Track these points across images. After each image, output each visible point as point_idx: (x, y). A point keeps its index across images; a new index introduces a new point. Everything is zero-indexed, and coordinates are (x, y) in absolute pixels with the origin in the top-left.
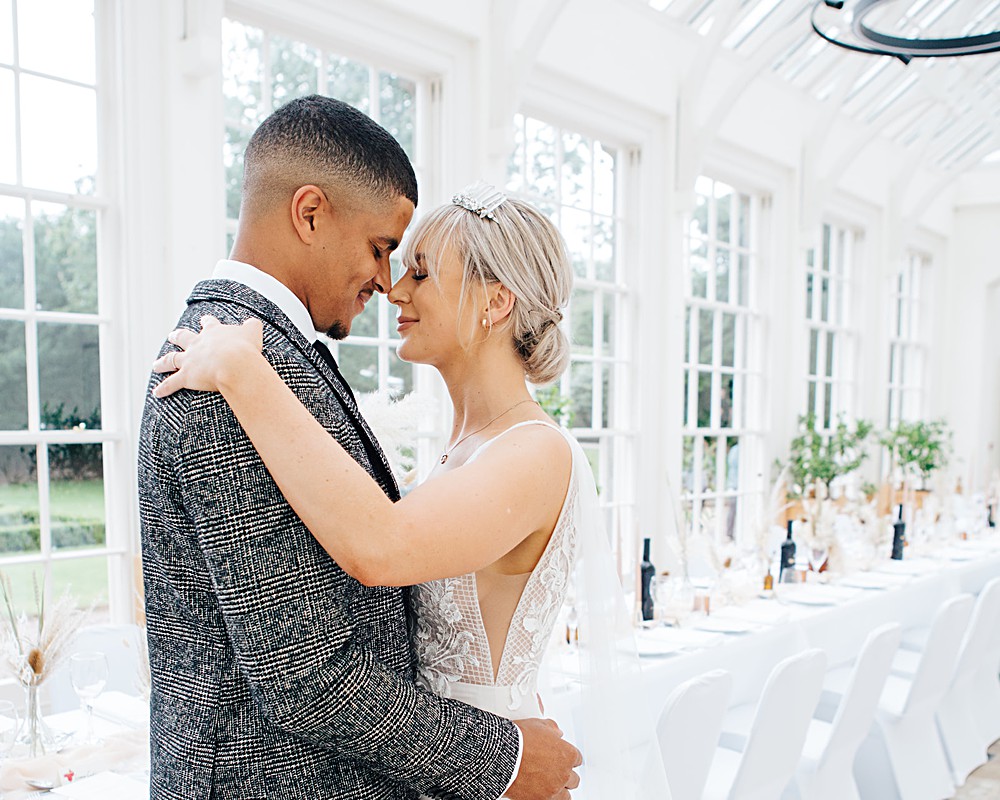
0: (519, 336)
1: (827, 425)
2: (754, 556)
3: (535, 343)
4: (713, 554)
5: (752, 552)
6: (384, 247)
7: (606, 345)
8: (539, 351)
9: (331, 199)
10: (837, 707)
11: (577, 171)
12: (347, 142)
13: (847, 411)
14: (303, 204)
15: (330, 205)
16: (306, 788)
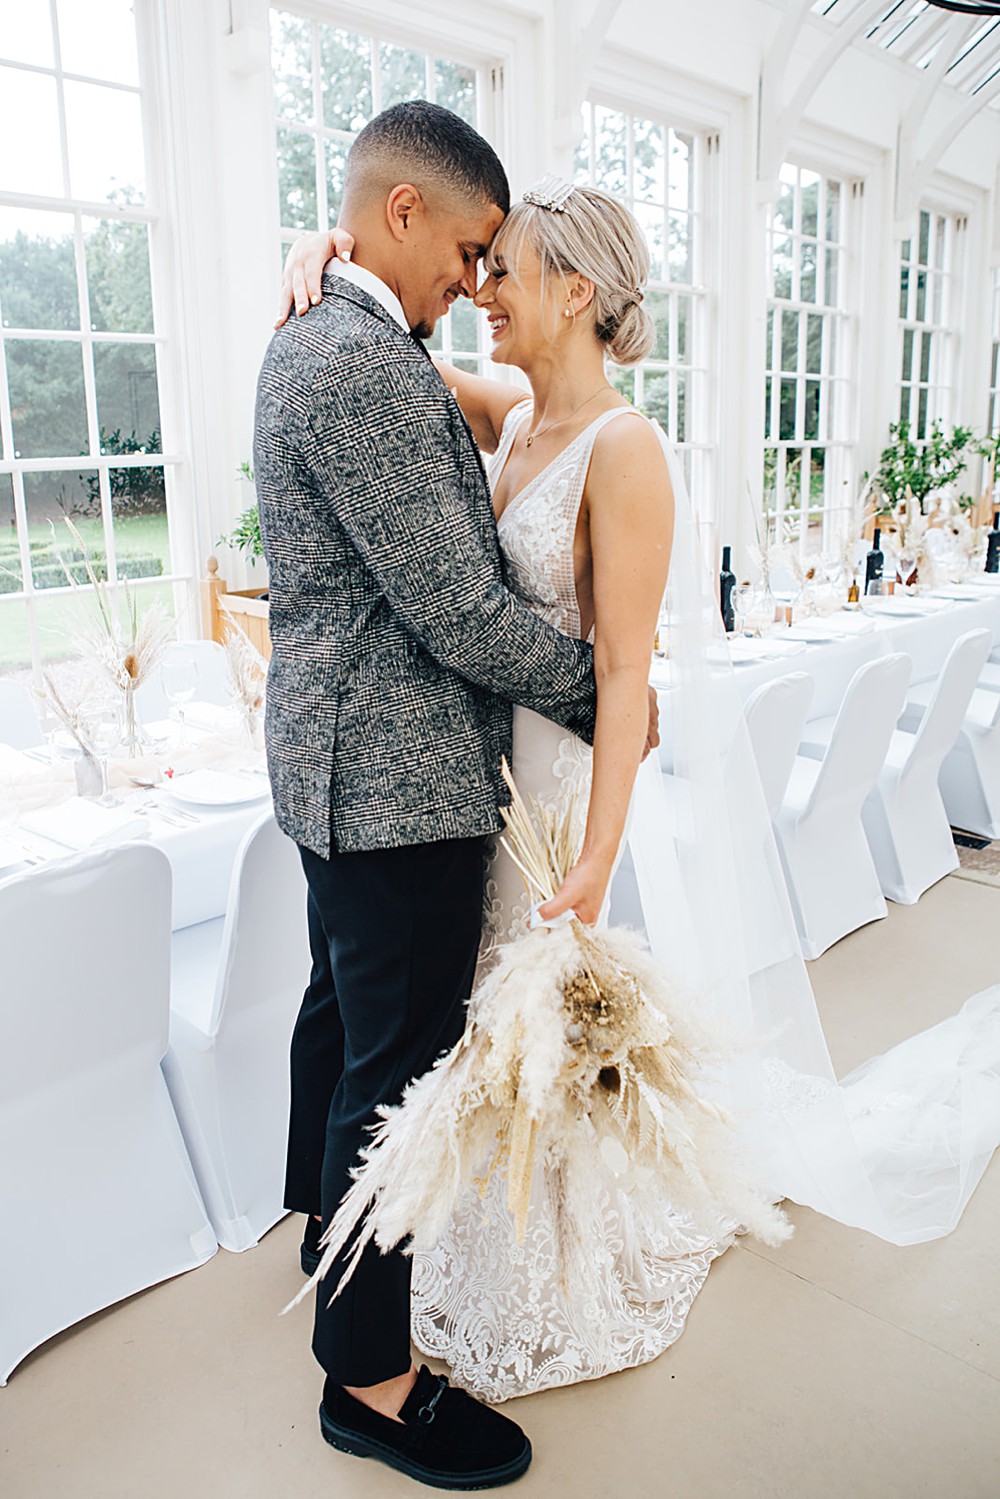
0: (601, 320)
1: (921, 436)
2: (838, 568)
3: (618, 326)
4: (796, 565)
5: (837, 564)
6: (472, 251)
7: (680, 356)
8: (622, 332)
9: (425, 199)
10: (921, 719)
11: (648, 164)
12: (446, 146)
13: (944, 417)
14: (398, 203)
15: (423, 206)
16: (420, 729)
